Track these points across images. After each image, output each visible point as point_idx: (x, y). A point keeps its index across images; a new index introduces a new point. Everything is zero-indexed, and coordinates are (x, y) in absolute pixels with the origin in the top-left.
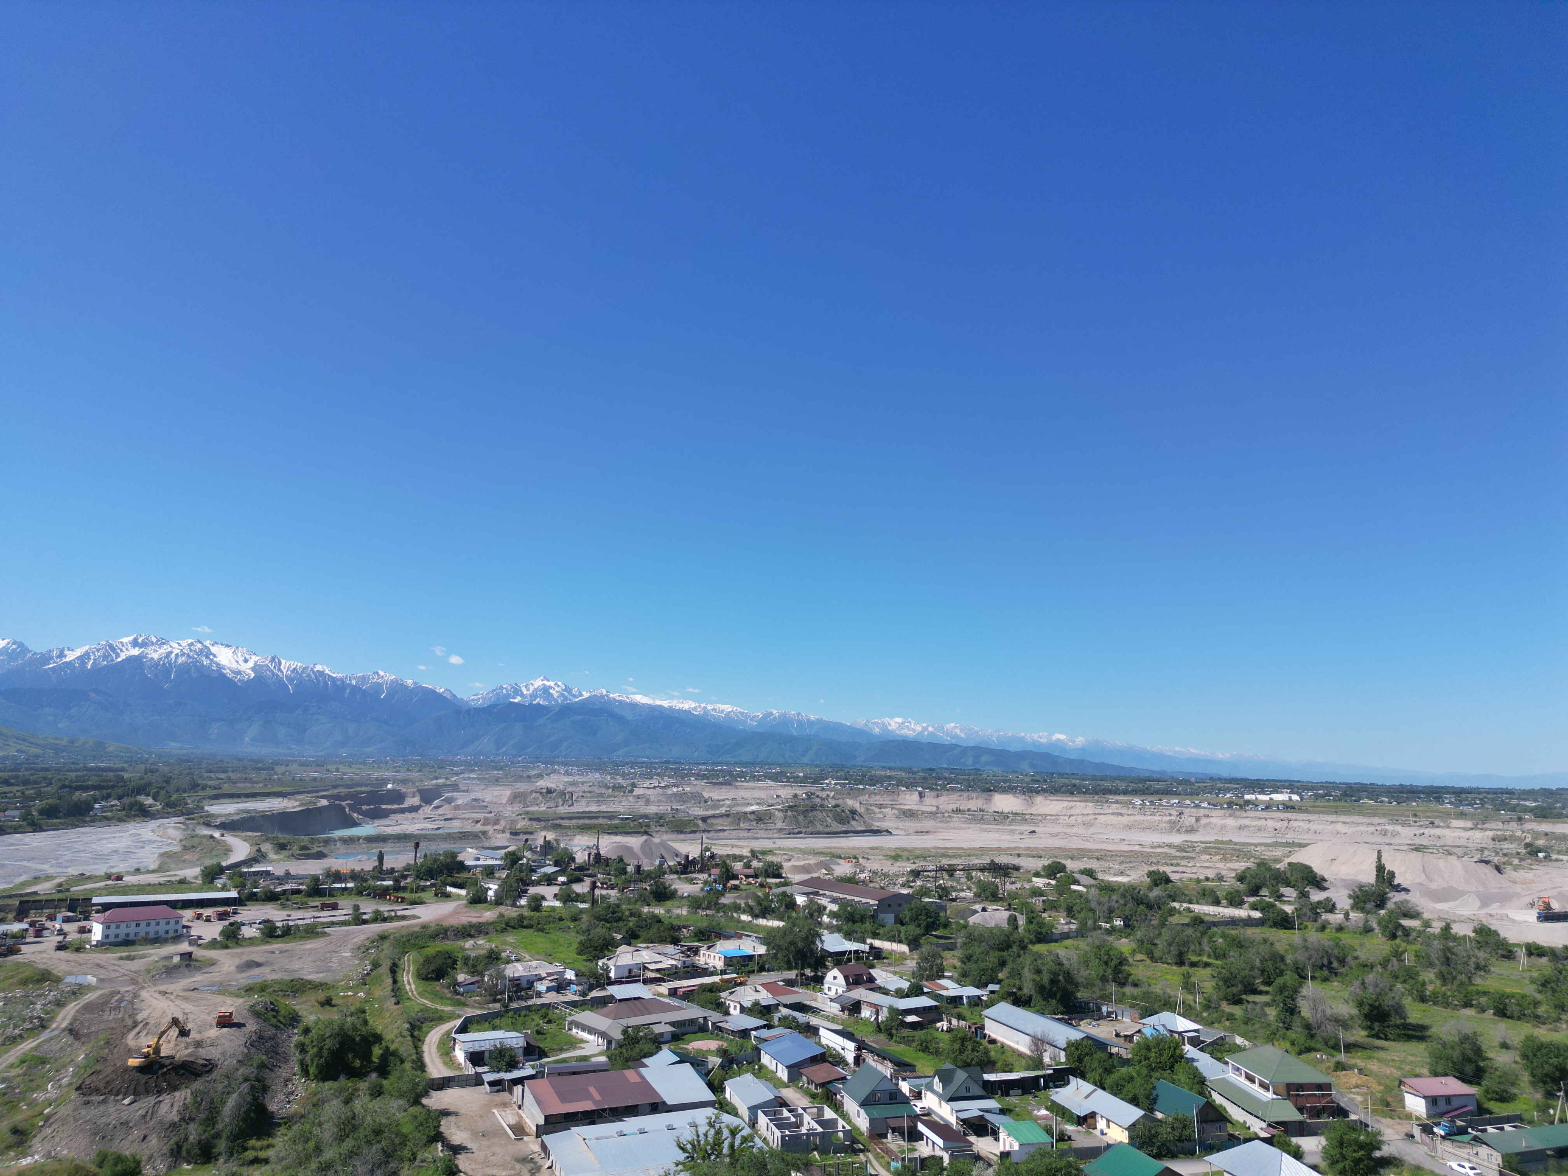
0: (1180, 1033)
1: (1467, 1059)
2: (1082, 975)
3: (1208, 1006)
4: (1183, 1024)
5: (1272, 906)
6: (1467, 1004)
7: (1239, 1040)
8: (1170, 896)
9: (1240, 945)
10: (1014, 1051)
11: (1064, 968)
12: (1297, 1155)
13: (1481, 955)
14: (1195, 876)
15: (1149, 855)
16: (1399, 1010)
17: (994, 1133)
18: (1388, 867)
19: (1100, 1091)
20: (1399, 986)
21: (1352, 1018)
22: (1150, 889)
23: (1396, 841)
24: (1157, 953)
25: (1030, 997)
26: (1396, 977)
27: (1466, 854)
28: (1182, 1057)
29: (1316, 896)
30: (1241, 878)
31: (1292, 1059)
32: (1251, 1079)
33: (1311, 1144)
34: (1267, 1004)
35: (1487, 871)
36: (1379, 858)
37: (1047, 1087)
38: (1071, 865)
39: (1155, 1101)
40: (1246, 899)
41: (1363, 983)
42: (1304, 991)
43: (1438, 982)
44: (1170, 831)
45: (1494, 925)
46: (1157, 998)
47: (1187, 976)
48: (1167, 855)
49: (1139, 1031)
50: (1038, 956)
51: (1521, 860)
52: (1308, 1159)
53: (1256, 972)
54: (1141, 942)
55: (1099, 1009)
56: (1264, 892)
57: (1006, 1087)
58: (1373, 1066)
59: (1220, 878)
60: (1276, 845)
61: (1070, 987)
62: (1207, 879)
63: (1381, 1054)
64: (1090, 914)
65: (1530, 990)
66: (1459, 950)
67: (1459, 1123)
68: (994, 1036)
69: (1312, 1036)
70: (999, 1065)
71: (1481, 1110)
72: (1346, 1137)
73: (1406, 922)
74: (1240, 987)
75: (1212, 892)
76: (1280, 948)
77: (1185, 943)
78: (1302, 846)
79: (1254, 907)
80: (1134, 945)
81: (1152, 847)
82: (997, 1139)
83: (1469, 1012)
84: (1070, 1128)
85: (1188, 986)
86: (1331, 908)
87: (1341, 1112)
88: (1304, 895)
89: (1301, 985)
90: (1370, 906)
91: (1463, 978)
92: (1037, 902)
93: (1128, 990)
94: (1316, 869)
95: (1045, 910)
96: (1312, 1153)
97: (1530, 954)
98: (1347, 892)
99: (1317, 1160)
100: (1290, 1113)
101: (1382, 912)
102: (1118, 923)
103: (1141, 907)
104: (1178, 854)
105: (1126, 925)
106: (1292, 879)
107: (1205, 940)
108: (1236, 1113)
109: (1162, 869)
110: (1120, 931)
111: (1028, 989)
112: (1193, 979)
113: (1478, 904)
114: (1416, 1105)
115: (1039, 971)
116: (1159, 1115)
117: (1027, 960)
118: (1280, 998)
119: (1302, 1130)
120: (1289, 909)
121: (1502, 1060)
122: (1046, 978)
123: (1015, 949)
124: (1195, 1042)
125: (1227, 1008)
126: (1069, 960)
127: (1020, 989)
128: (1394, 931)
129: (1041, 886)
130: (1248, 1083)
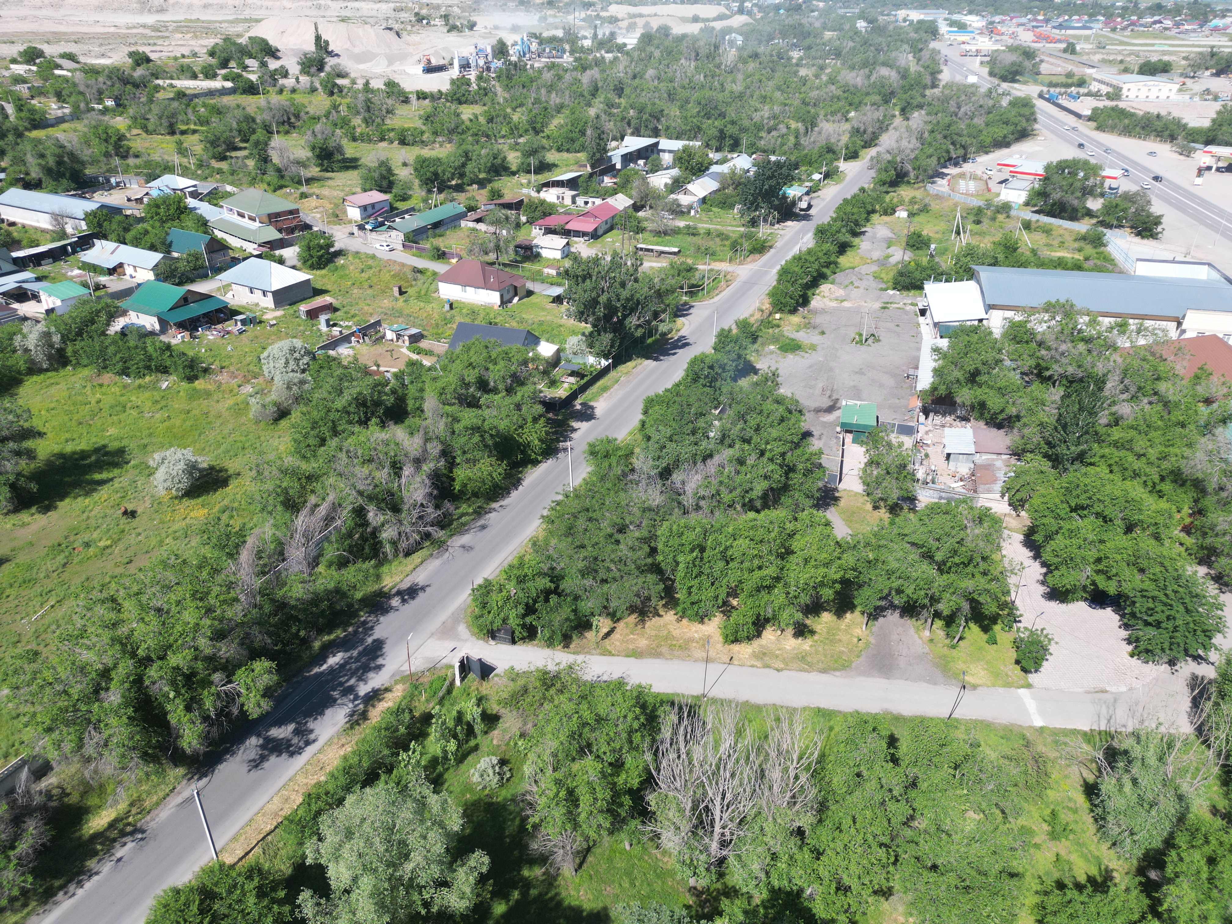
0: (181, 190)
1: (383, 177)
2: (86, 154)
3: (201, 165)
4: (183, 183)
5: (239, 76)
6: (382, 139)
7: (229, 188)
8: (153, 74)
9: (219, 111)
10: (36, 229)
11: (67, 150)
12: (281, 261)
13: (390, 102)
14: (172, 55)
15: (126, 36)
16: (339, 149)
17: (35, 297)
18: (324, 37)
19: (122, 246)
20: (338, 131)
21: (308, 159)
22: (134, 69)
23: (328, 13)
24: (151, 127)
25: (40, 181)
26: (336, 125)
27: (377, 23)
28: (186, 208)
29: (273, 65)
30: (212, 54)
31: (270, 196)
32: (242, 216)
33: (290, 253)
34: (247, 157)
35: (391, 35)
36: (316, 29)
37: (74, 252)
38: (49, 50)
39: (170, 245)
40: (219, 72)
41: (313, 132)
42: (273, 144)
43: (364, 125)
44: (141, 11)
45: (397, 79)
46: (158, 165)
47: (180, 143)
48: (144, 36)
49: (147, 194)
50: (37, 142)
51: (413, 26)
52: (288, 263)
53: (235, 133)
54: (134, 119)
55: (108, 181)
56: (232, 64)
57: (37, 260)
58: (326, 192)
59: (195, 55)
60: (236, 21)
61: (77, 166)
62: (183, 56)
63: (330, 182)
64: (81, 98)
65: (419, 124)
66: (375, 100)
67: (380, 219)
68: (12, 219)
69: (282, 177)
70: (24, 243)
71: (392, 208)
72: (312, 244)
73: (340, 81)
74: (224, 147)
75: (189, 67)
76: (251, 110)
77: (174, 115)
78: (258, 21)
79: (226, 78)
80: (128, 122)
81: (128, 28)
82: (39, 301)
83: (384, 144)
84: (103, 279)
85: (182, 151)
86: (285, 74)
87: (307, 227)
88: (264, 64)
89: (269, 138)
90: (313, 70)
91: (379, 120)
92: (23, 90)
93: (131, 161)
94: (271, 42)
95: (33, 97)
96: (290, 258)
97: (419, 98)
98: (295, 60)
99: (295, 262)
100: (273, 234)
101: (322, 74)
102: (110, 103)
103: (128, 86)
104: (153, 34)
105: (118, 105)
106: (253, 51)
107: (190, 111)
108: (233, 242)
109: (141, 49)
110: (113, 111)
111: (35, 173)
112: (185, 145)
113: (386, 63)
114: (354, 214)
115: (42, 156)
116: (175, 255)
117: (26, 147)
118: (255, 151)
119: (282, 244)
120: (253, 77)
121: (403, 174)
122: (51, 161)
123: (11, 137)
124: (195, 195)
125: (215, 164)
126: (70, 142)
127: (27, 174)
128: (332, 89)
129: (22, 72)
130: (240, 218)
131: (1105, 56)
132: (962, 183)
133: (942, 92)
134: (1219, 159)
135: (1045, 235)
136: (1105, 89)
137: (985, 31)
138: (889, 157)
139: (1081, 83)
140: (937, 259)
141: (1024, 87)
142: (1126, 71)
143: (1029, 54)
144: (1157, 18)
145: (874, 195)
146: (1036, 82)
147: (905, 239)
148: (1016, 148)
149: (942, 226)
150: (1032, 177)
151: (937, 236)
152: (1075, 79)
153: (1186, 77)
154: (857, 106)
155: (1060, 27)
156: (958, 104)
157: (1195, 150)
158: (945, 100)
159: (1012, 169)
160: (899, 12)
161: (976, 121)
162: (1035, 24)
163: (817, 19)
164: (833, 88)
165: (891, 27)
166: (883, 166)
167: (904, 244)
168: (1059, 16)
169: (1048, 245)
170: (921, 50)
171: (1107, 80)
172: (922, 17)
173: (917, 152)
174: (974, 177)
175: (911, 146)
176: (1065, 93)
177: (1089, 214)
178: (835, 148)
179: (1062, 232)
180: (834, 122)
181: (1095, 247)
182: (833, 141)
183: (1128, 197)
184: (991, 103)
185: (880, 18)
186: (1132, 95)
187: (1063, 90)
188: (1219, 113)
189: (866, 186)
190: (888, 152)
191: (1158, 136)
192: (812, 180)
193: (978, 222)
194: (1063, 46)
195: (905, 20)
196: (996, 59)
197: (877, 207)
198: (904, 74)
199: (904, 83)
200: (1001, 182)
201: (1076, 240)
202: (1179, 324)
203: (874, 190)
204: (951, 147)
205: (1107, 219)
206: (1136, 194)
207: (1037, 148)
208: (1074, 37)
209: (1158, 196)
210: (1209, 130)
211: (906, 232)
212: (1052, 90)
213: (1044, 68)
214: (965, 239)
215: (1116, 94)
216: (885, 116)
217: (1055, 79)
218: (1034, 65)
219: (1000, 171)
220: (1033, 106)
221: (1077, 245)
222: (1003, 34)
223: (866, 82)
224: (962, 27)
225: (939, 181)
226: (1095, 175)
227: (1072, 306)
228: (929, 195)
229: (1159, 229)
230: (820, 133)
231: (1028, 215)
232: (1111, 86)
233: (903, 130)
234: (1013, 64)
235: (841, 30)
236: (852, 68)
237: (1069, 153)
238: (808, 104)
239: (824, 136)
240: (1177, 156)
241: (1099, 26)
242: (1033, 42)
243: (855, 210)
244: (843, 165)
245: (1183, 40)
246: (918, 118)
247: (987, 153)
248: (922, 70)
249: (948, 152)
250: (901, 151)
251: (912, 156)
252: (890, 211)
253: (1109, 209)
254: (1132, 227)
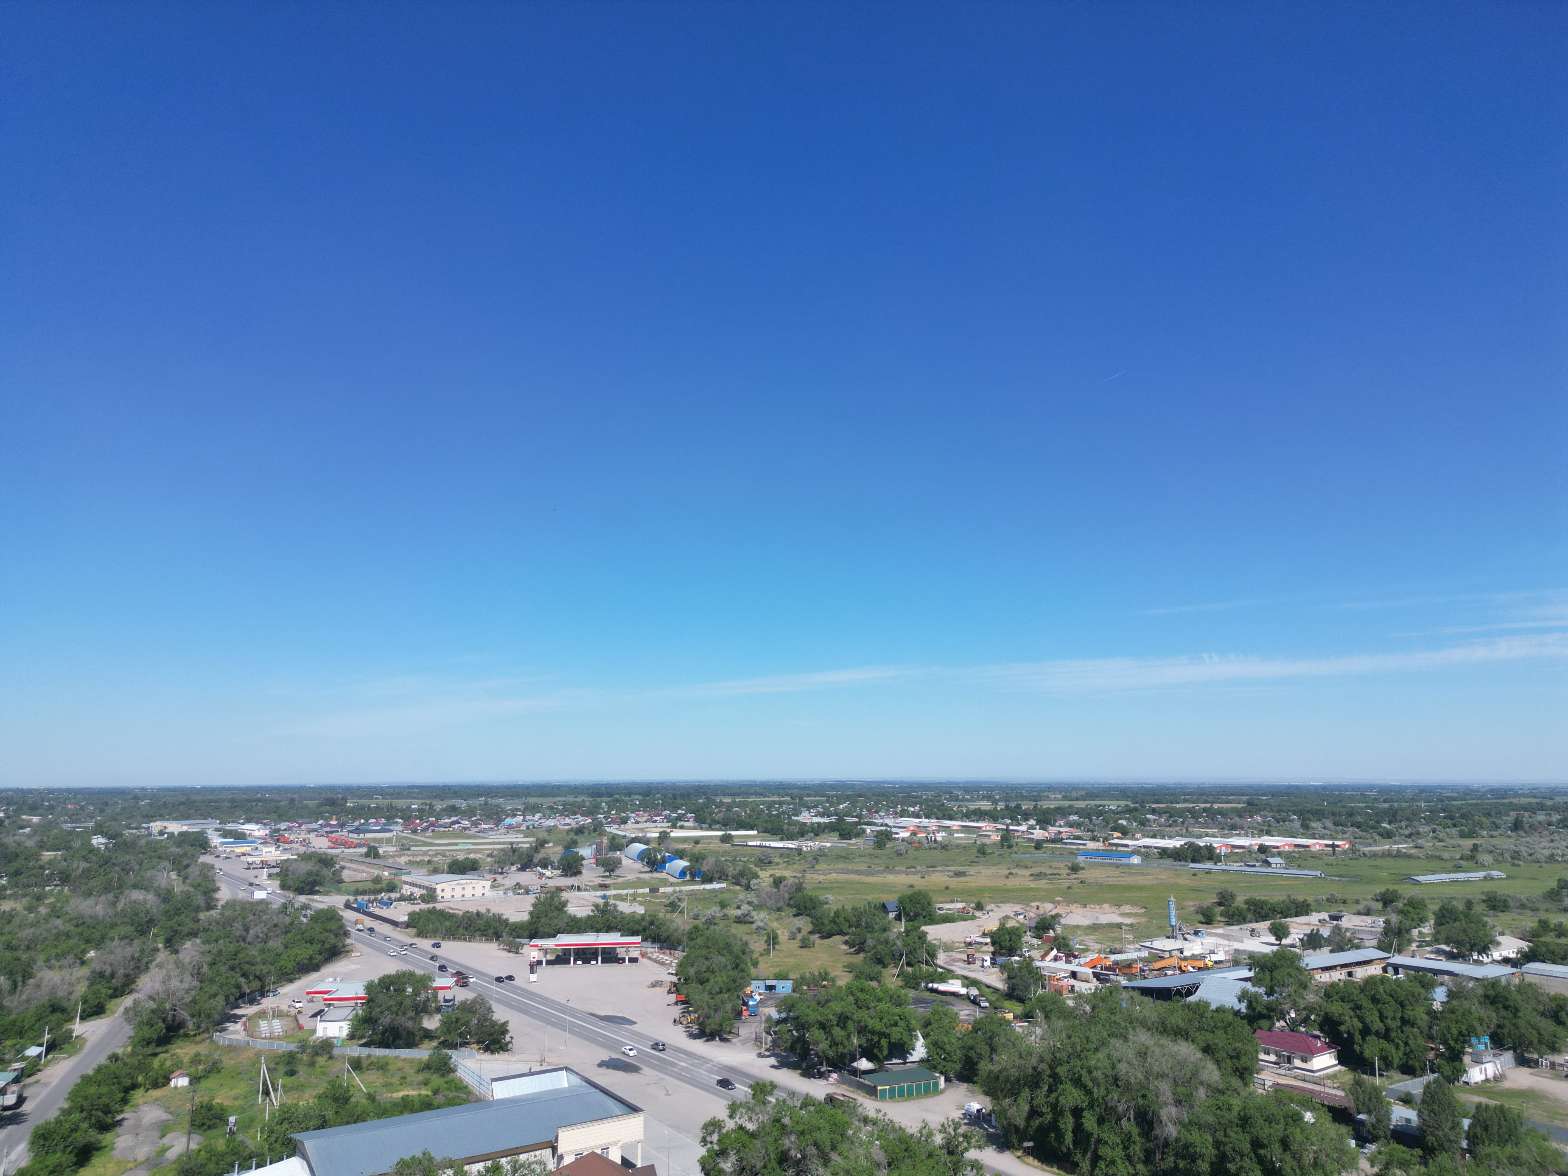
131: (411, 858)
132: (263, 1024)
133: (222, 914)
134: (546, 952)
135: (380, 1072)
136: (418, 892)
137: (269, 840)
138: (152, 1005)
139: (392, 888)
140: (240, 1137)
141: (326, 899)
142: (436, 871)
143: (326, 861)
144: (454, 819)
145: (134, 1061)
146: (339, 892)
147: (188, 1118)
148: (327, 970)
149: (242, 1088)
150: (352, 1003)
151: (237, 1103)
152: (384, 884)
153: (495, 873)
154: (99, 943)
155: (357, 831)
156: (244, 925)
157: (522, 945)
158: (226, 923)
159: (326, 996)
160: (152, 824)
161: (271, 944)
162: (328, 829)
163: (29, 836)
164: (59, 922)
165: (143, 842)
166: (145, 1018)
167: (187, 1126)
168: (354, 820)
169: (387, 1085)
170: (187, 866)
171: (418, 882)
172: (185, 828)
173: (193, 993)
174: (279, 1014)
175: (185, 986)
176: (376, 899)
177: (428, 1035)
178: (65, 1004)
179: (400, 1064)
180: (61, 968)
181: (443, 1076)
182: (60, 994)
183: (467, 1008)
184: (287, 920)
185: (126, 832)
186: (447, 895)
187: (372, 897)
188: (534, 905)
189: (120, 1051)
190: (151, 998)
191: (483, 935)
192: (24, 1058)
193: (292, 1073)
194: (364, 850)
195: (161, 833)
196: (287, 870)
197: (140, 1079)
198: (166, 897)
199: (168, 907)
200: (315, 1015)
201: (419, 1071)
202: (554, 1149)
203: (133, 1054)
204: (242, 980)
205: (450, 1038)
206: (474, 1001)
207: (353, 967)
208: (375, 840)
209: (498, 1001)
210: (530, 923)
211: (188, 1106)
212: (360, 898)
213: (346, 875)
214: (276, 1099)
215: (430, 896)
216: (142, 951)
217: (361, 886)
218: (334, 873)
219: (311, 1001)
220: (340, 918)
221: (421, 1077)
222: (292, 842)
223: (111, 911)
224: (240, 837)
225: (232, 1027)
226: (426, 987)
227: (430, 1159)
228: (218, 1047)
229: (508, 1039)
230: (38, 986)
231: (356, 1051)
232: (424, 887)
233: (171, 966)
234: (310, 873)
235: (68, 848)
236: (88, 894)
237: (391, 967)
238: (16, 949)
239: (45, 989)
240: (505, 954)
241: (398, 828)
242: (329, 848)
243: (104, 1089)
244: (78, 1028)
245: (484, 838)
246: (190, 950)
247: (291, 981)
248: (191, 889)
249: (238, 986)
250: (169, 994)
251: (188, 998)
252: (162, 1081)
253: (449, 1026)
254: (478, 1042)
